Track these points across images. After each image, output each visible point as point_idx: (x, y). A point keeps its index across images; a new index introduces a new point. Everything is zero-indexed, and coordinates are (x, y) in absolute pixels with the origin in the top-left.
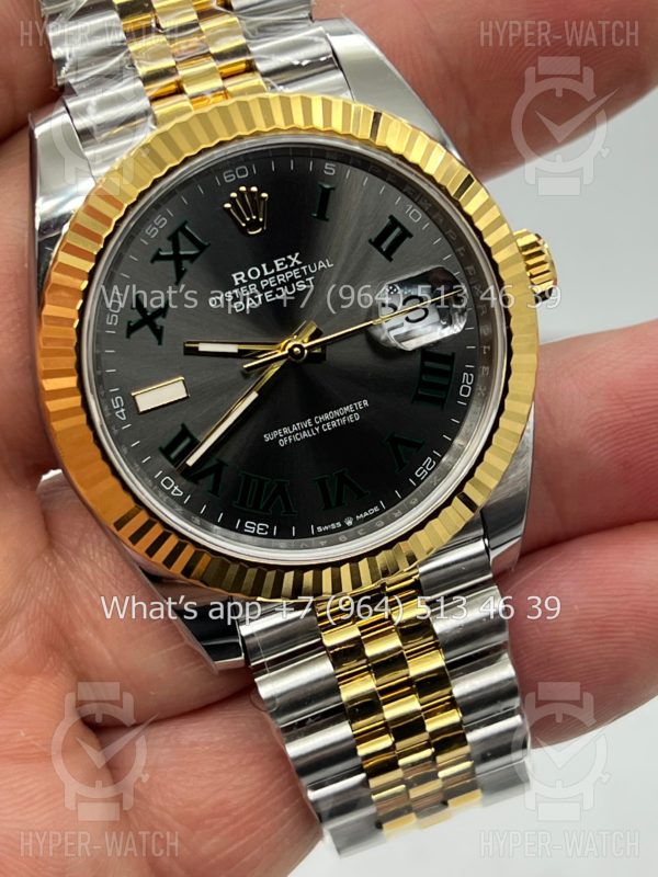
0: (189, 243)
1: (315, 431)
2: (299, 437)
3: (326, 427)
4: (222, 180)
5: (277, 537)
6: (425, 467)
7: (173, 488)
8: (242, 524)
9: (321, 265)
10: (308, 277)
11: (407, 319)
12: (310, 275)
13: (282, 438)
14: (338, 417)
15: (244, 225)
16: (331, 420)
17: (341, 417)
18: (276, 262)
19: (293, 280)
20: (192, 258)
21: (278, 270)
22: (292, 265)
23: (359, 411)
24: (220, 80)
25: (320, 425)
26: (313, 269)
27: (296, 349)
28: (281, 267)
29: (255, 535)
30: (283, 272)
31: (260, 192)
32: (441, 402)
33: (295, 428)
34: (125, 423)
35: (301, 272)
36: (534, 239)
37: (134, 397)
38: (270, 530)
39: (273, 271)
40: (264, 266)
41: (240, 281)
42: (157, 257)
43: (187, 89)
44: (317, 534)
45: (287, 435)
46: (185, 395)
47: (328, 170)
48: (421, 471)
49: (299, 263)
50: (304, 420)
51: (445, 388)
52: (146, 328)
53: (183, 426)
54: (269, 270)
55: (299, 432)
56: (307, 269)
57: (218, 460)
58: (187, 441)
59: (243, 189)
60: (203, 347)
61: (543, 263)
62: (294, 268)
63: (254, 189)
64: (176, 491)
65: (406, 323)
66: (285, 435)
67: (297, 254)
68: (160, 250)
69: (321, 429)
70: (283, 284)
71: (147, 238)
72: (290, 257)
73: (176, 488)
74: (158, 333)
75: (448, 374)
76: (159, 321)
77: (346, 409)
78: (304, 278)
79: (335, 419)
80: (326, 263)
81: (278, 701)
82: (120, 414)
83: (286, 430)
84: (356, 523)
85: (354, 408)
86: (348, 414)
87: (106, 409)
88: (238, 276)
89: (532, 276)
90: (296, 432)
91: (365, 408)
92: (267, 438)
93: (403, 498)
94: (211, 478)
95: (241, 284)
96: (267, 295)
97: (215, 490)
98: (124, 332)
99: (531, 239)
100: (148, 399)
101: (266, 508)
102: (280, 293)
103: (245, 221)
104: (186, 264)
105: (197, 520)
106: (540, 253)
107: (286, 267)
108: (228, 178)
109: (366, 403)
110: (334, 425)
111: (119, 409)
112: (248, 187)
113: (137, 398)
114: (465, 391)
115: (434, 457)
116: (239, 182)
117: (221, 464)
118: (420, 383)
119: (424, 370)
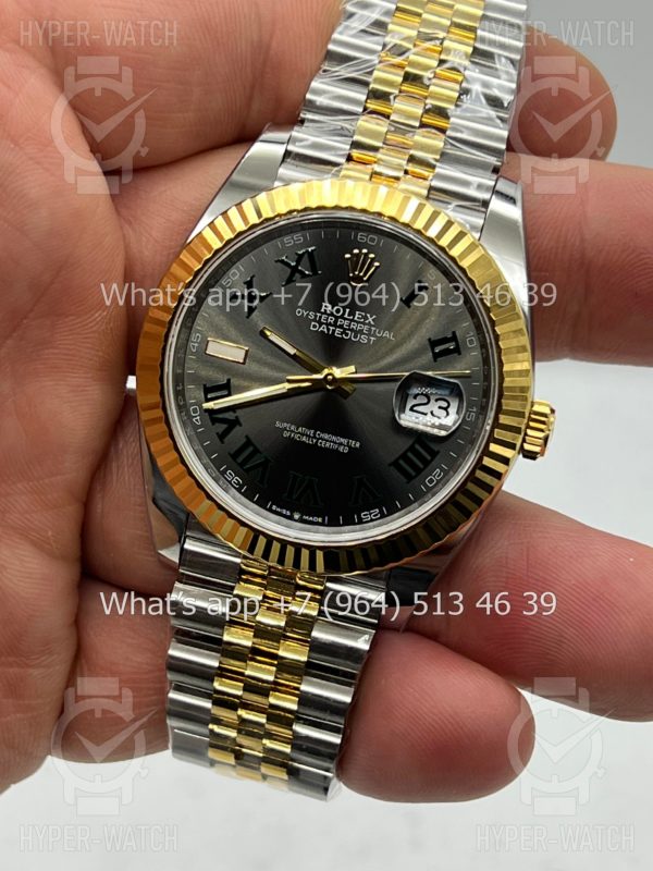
0: (308, 264)
2: (299, 437)
3: (321, 443)
4: (356, 237)
5: (243, 494)
6: (370, 514)
8: (226, 470)
9: (386, 334)
10: (373, 336)
11: (432, 413)
13: (288, 431)
15: (351, 275)
19: (361, 332)
20: (304, 275)
23: (350, 447)
26: (379, 333)
27: (330, 377)
29: (230, 482)
31: (376, 260)
32: (410, 478)
34: (193, 354)
35: (370, 330)
36: (547, 411)
37: (208, 342)
38: (241, 486)
42: (282, 261)
43: (375, 166)
44: (270, 510)
45: (292, 431)
46: (241, 361)
48: (367, 515)
50: (310, 428)
51: (419, 471)
53: (229, 380)
56: (375, 331)
57: (237, 417)
58: (225, 392)
59: (365, 251)
60: (273, 337)
61: (542, 431)
63: (372, 256)
64: (197, 419)
65: (429, 415)
66: (290, 430)
68: (286, 257)
70: (352, 330)
71: (283, 244)
73: (198, 417)
75: (426, 463)
77: (342, 440)
78: (369, 335)
80: (390, 335)
82: (193, 346)
83: (293, 427)
84: (302, 521)
85: (348, 442)
87: (184, 336)
91: (355, 448)
93: (344, 525)
94: (225, 426)
96: (338, 331)
97: (222, 436)
99: (545, 410)
100: (216, 348)
101: (247, 471)
102: (347, 335)
103: (353, 273)
104: (298, 277)
105: (198, 447)
106: (544, 423)
108: (362, 237)
109: (358, 445)
111: (194, 342)
113: (210, 344)
114: (431, 481)
115: (381, 512)
116: (365, 245)
117: (236, 422)
118: (404, 456)
119: (412, 449)
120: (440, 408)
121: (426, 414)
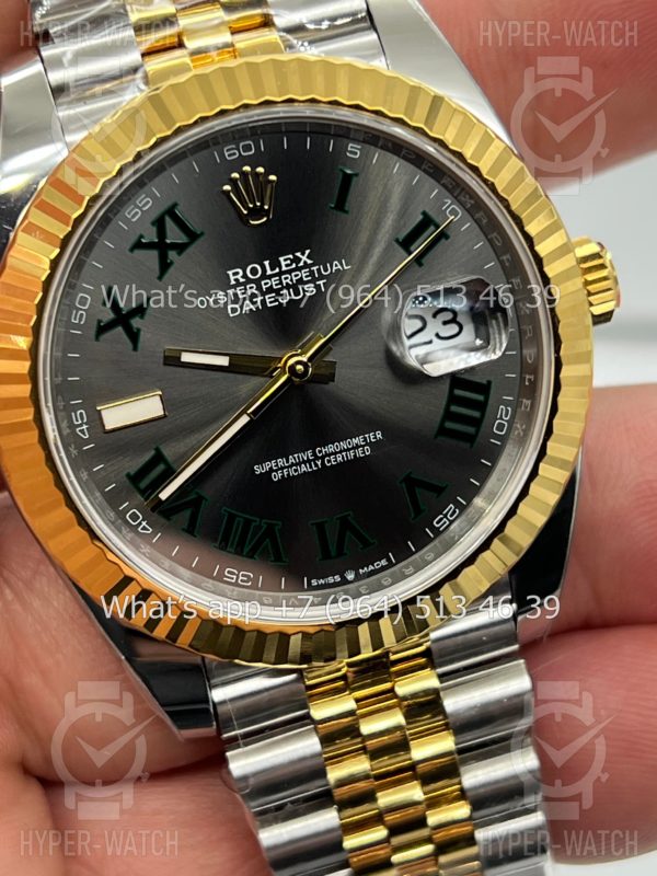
0: (179, 230)
1: (316, 465)
2: (296, 471)
3: (329, 461)
4: (222, 155)
5: (263, 589)
6: (445, 516)
7: (140, 524)
9: (336, 266)
10: (319, 279)
11: (437, 335)
12: (321, 277)
13: (276, 471)
14: (345, 450)
15: (245, 212)
16: (338, 452)
17: (349, 450)
18: (281, 259)
19: (300, 281)
20: (180, 248)
21: (284, 268)
22: (301, 264)
23: (370, 444)
24: (229, 34)
25: (323, 458)
26: (326, 270)
27: (299, 367)
28: (287, 265)
29: (236, 584)
30: (289, 272)
31: (267, 173)
32: (471, 439)
33: (291, 460)
34: (87, 442)
35: (312, 273)
36: (596, 249)
37: (99, 412)
39: (277, 270)
40: (267, 263)
41: (236, 280)
42: (138, 245)
43: (186, 42)
45: (282, 468)
46: (161, 413)
47: (351, 152)
48: (441, 519)
49: (309, 262)
50: (304, 451)
51: (477, 423)
52: (120, 329)
53: (157, 450)
54: (272, 269)
55: (296, 465)
56: (319, 270)
57: (196, 494)
58: (161, 467)
59: (247, 168)
60: (187, 357)
61: (605, 278)
62: (302, 268)
63: (260, 170)
64: (144, 527)
65: (435, 340)
66: (278, 468)
67: (307, 252)
68: (141, 236)
69: (323, 463)
70: (288, 287)
71: (127, 221)
72: (298, 254)
73: (144, 523)
74: (134, 336)
75: (482, 407)
76: (136, 322)
77: (355, 441)
78: (313, 280)
79: (341, 452)
80: (342, 265)
81: (252, 781)
82: (82, 431)
83: (281, 462)
84: (358, 578)
85: (365, 439)
86: (357, 446)
87: (64, 425)
88: (235, 274)
89: (590, 294)
90: (293, 465)
91: (378, 442)
92: (258, 470)
93: (417, 551)
94: (187, 513)
95: (238, 283)
97: (190, 529)
98: (93, 332)
99: (593, 248)
100: (116, 416)
101: (251, 555)
103: (246, 208)
104: (172, 255)
105: (167, 563)
106: (602, 266)
107: (294, 266)
108: (230, 153)
109: (379, 436)
110: (340, 459)
111: (81, 425)
112: (253, 168)
113: (103, 413)
114: (500, 427)
115: (458, 505)
116: (243, 161)
117: (200, 499)
118: (448, 415)
119: (453, 399)
120: (445, 323)
121: (430, 342)
